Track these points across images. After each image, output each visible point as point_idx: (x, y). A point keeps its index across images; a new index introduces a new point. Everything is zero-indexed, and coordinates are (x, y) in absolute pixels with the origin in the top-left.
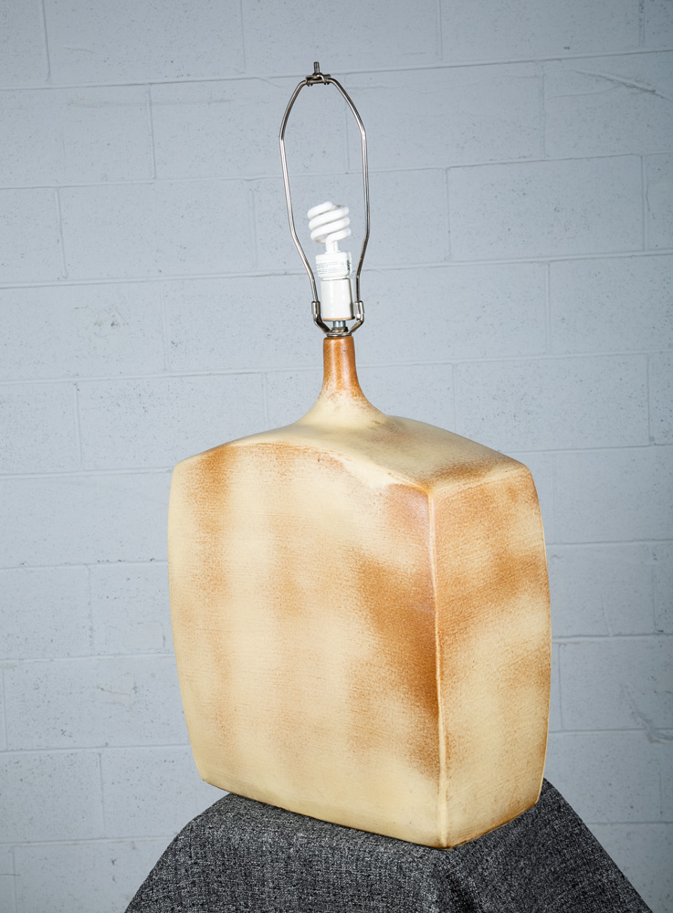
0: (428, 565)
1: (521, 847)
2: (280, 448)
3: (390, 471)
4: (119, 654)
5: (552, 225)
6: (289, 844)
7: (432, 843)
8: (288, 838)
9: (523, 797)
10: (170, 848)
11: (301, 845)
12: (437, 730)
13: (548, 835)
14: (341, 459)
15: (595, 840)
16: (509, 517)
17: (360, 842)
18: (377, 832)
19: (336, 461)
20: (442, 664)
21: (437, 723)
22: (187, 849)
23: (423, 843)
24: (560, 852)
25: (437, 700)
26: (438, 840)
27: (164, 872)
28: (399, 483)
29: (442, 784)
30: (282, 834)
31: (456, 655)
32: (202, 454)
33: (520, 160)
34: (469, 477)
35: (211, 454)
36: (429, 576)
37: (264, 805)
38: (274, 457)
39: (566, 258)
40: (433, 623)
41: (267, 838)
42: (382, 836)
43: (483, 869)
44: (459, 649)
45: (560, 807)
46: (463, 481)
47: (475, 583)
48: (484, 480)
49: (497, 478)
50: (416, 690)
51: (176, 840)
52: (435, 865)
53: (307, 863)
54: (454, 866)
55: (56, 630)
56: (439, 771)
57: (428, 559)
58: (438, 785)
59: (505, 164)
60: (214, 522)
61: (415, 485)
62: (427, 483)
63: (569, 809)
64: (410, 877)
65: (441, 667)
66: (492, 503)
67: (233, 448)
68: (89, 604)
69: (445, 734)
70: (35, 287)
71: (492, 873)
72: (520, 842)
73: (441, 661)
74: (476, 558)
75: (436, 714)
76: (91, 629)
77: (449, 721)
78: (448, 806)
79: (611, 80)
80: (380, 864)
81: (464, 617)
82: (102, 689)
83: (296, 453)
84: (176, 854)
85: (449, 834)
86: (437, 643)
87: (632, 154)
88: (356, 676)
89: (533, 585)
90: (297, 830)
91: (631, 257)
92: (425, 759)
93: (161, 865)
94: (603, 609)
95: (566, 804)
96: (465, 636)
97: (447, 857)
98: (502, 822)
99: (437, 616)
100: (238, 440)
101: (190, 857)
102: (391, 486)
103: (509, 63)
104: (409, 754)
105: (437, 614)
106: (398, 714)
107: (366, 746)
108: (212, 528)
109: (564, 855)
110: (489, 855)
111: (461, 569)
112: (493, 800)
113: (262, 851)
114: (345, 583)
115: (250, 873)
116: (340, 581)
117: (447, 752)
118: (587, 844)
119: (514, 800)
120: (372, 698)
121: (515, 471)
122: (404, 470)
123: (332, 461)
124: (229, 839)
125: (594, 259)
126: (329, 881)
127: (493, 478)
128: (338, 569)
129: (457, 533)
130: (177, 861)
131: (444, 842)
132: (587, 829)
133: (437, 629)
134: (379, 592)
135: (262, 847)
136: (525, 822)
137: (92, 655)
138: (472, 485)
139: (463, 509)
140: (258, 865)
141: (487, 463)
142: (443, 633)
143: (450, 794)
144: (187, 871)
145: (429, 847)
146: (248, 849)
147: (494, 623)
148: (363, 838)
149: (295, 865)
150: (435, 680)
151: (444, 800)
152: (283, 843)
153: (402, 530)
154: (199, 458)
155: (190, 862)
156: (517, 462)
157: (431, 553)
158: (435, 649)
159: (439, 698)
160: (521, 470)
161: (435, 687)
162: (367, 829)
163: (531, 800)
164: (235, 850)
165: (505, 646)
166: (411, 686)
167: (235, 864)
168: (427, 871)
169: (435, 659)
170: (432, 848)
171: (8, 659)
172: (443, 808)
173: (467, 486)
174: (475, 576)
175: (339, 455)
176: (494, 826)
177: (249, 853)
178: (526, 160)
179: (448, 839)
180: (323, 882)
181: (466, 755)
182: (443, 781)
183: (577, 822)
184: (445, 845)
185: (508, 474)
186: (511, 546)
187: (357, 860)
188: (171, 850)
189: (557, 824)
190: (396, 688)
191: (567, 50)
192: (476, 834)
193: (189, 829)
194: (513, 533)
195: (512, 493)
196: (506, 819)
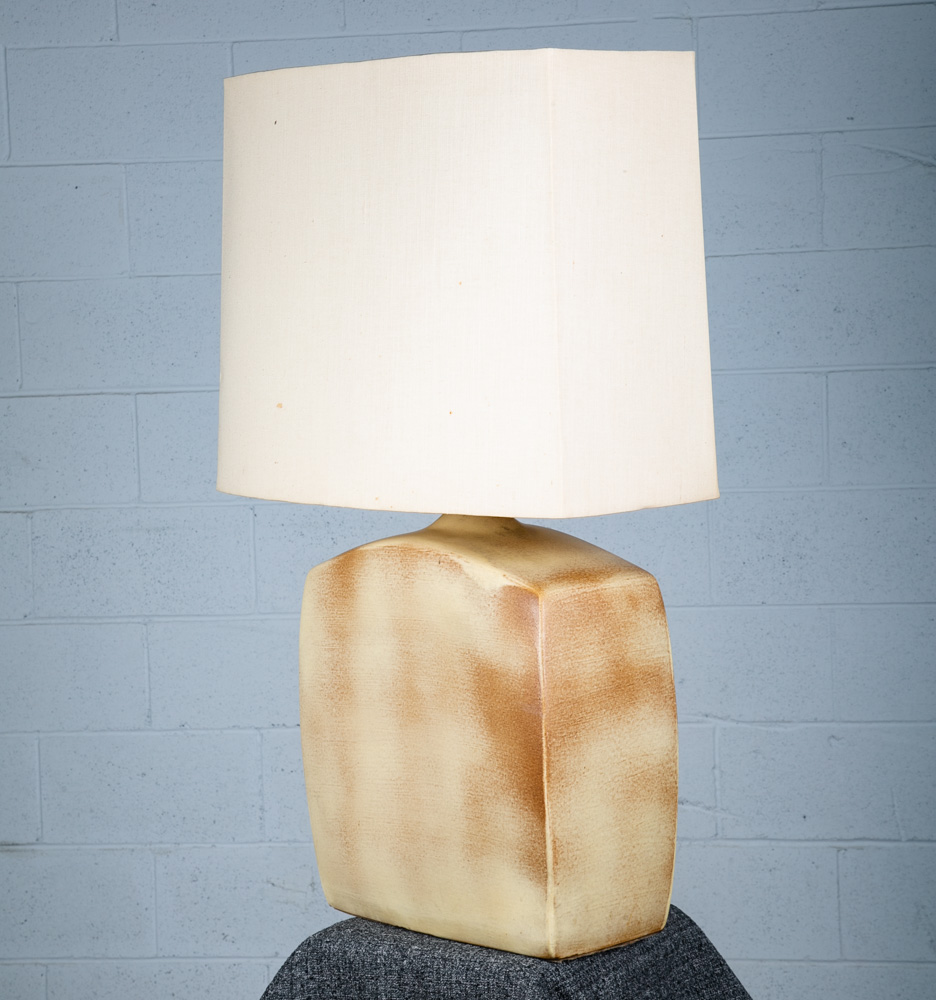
0: (537, 667)
1: (647, 975)
2: (405, 551)
3: (506, 573)
4: (295, 841)
5: (832, 329)
6: (404, 956)
7: (540, 954)
8: (402, 950)
9: (645, 919)
10: (287, 963)
11: (414, 957)
12: (543, 833)
13: (686, 973)
14: (461, 561)
15: (738, 982)
16: (628, 625)
17: (472, 953)
18: (491, 945)
19: (455, 563)
20: (548, 766)
21: (544, 826)
22: (304, 964)
23: (533, 954)
24: (698, 992)
25: (543, 803)
26: (547, 950)
27: (280, 987)
28: (512, 584)
29: (549, 891)
30: (397, 946)
31: (565, 759)
32: (334, 558)
33: (792, 250)
34: (585, 582)
35: (341, 558)
36: (537, 677)
37: (387, 925)
38: (398, 559)
39: (848, 368)
40: (540, 725)
41: (382, 951)
42: (496, 950)
43: (598, 988)
44: (568, 753)
45: (701, 945)
46: (578, 586)
47: (588, 688)
48: (600, 586)
49: (616, 585)
50: (525, 793)
51: (293, 954)
52: (543, 975)
53: (419, 975)
54: (563, 979)
55: (220, 809)
56: (546, 877)
57: (537, 661)
58: (546, 892)
59: (774, 254)
60: (342, 628)
61: (527, 587)
62: (539, 585)
63: (711, 949)
64: (516, 985)
65: (548, 769)
66: (609, 609)
67: (361, 552)
68: (261, 777)
69: (552, 838)
70: (209, 391)
71: (608, 993)
72: (647, 970)
73: (548, 762)
74: (590, 663)
75: (543, 818)
76: (262, 809)
77: (557, 825)
78: (556, 913)
79: (905, 157)
80: (488, 974)
81: (575, 721)
82: (273, 884)
83: (419, 555)
84: (292, 969)
85: (557, 943)
86: (544, 745)
87: (930, 246)
88: (470, 782)
89: (655, 697)
90: (413, 944)
91: (928, 369)
92: (533, 865)
93: (277, 980)
94: (894, 806)
95: (708, 943)
96: (575, 741)
97: (557, 970)
98: (619, 941)
99: (544, 717)
100: (367, 544)
101: (307, 972)
102: (504, 588)
103: (780, 135)
104: (518, 860)
105: (544, 715)
106: (508, 819)
107: (479, 854)
108: (340, 635)
109: (703, 995)
110: (606, 975)
111: (571, 673)
112: (607, 915)
113: (376, 964)
114: (461, 687)
115: (364, 986)
116: (456, 685)
117: (554, 856)
118: (728, 985)
119: (633, 919)
120: (485, 804)
121: (638, 580)
122: (520, 573)
123: (453, 564)
124: (345, 952)
125: (883, 370)
126: (439, 992)
127: (612, 585)
128: (455, 672)
129: (568, 636)
130: (293, 975)
131: (553, 953)
132: (729, 970)
133: (544, 730)
134: (492, 694)
135: (376, 959)
136: (656, 952)
137: (261, 841)
138: (587, 590)
139: (576, 613)
140: (372, 978)
141: (609, 570)
142: (550, 735)
143: (559, 902)
144: (302, 986)
145: (540, 958)
146: (363, 962)
147: (608, 731)
148: (476, 950)
149: (408, 978)
150: (542, 782)
151: (551, 908)
152: (397, 955)
153: (513, 631)
154: (330, 563)
155: (306, 977)
156: (643, 570)
157: (540, 654)
158: (541, 751)
159: (546, 801)
160: (645, 578)
161: (542, 790)
162: (482, 944)
163: (655, 925)
164: (351, 963)
165: (621, 755)
166: (520, 789)
167: (350, 978)
168: (534, 980)
169: (541, 761)
170: (542, 959)
171: (161, 842)
172: (551, 915)
173: (582, 590)
174: (587, 681)
175: (459, 557)
176: (610, 943)
177: (363, 966)
178: (801, 250)
179: (556, 949)
180: (434, 993)
181: (575, 863)
182: (551, 887)
183: (720, 962)
184: (553, 955)
185: (629, 582)
186: (629, 655)
187: (468, 969)
188: (289, 965)
189: (697, 963)
190: (506, 792)
191: (850, 121)
192: (589, 948)
193: (307, 943)
194: (632, 641)
195: (633, 601)
196: (624, 939)
